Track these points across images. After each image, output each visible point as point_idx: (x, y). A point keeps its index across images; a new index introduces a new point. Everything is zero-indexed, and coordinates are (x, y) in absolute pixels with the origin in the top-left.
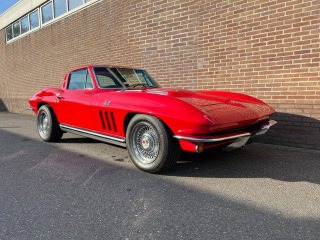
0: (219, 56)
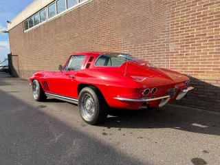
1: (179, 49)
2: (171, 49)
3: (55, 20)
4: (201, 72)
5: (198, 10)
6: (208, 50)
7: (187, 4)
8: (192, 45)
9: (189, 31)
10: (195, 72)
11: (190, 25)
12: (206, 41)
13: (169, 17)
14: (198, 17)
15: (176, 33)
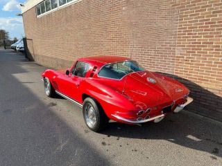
0: (195, 48)
1: (185, 55)
2: (177, 53)
3: (66, 9)
4: (205, 80)
5: (207, 16)
6: (214, 59)
7: (196, 8)
8: (198, 52)
9: (196, 37)
10: (199, 79)
11: (197, 31)
12: (212, 50)
13: (177, 20)
14: (206, 23)
15: (183, 37)
